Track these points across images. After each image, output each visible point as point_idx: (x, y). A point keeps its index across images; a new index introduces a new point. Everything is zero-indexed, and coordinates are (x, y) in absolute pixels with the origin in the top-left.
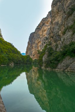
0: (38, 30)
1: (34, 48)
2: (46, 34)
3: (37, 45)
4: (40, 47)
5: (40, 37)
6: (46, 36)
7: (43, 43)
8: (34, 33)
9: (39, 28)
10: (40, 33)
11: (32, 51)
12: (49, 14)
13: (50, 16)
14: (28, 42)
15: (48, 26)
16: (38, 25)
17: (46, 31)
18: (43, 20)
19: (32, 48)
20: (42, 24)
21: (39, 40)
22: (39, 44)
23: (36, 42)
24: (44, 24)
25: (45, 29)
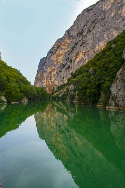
0: (51, 54)
1: (46, 78)
2: (62, 60)
3: (50, 74)
4: (54, 77)
5: (53, 64)
6: (62, 62)
7: (58, 72)
8: (46, 58)
9: (52, 52)
10: (54, 58)
11: (43, 83)
12: (67, 33)
13: (68, 36)
14: (38, 70)
15: (65, 49)
16: (51, 48)
17: (62, 56)
18: (58, 41)
19: (44, 78)
20: (56, 46)
21: (53, 68)
22: (53, 73)
23: (49, 70)
24: (59, 47)
25: (61, 53)
